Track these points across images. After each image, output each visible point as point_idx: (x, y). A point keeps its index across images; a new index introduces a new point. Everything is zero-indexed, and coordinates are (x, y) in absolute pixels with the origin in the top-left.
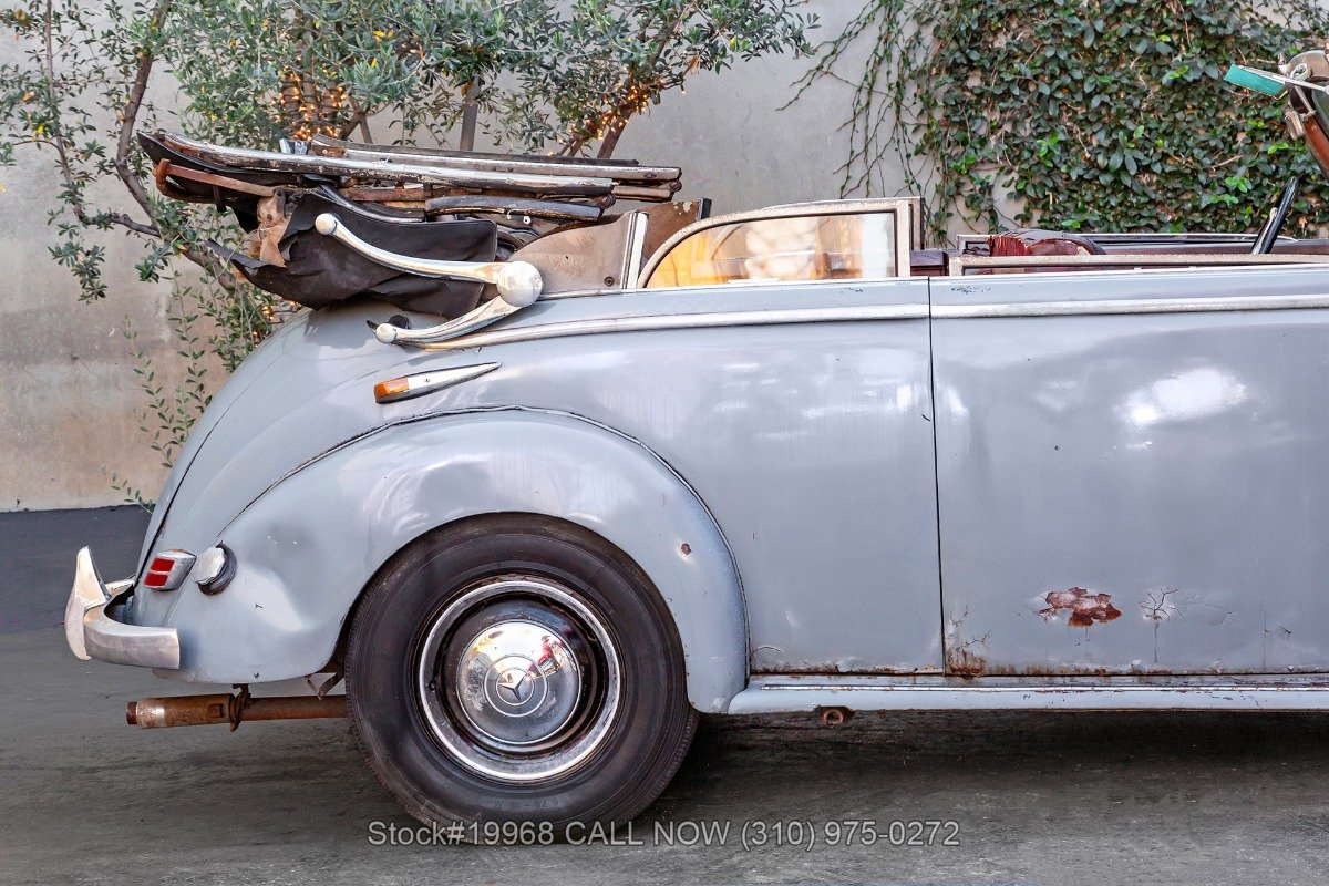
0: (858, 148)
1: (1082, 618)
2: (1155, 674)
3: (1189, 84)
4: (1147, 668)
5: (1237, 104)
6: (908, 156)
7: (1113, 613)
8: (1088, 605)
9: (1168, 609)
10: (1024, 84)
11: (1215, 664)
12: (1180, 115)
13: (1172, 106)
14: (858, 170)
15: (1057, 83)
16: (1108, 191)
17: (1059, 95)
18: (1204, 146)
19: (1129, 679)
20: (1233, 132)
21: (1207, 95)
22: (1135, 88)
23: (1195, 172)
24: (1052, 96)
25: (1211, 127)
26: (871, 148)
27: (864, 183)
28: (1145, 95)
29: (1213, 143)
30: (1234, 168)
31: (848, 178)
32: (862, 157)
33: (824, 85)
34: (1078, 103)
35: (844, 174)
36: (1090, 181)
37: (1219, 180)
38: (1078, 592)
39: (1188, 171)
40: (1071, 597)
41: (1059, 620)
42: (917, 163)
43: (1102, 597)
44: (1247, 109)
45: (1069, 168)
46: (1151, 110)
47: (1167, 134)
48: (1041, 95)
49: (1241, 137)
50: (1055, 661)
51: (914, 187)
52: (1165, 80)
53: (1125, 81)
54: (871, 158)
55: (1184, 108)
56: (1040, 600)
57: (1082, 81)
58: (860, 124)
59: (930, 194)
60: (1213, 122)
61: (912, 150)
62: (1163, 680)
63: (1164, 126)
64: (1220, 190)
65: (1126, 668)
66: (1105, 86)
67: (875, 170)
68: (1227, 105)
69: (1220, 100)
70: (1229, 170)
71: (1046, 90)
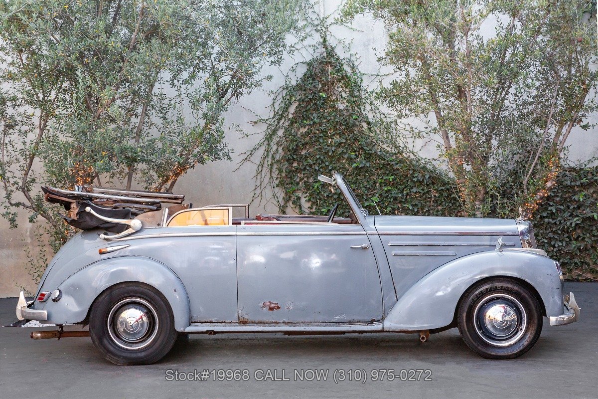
0: (258, 184)
1: (271, 309)
2: (289, 323)
3: (361, 168)
4: (287, 321)
5: (376, 174)
6: (274, 187)
7: (279, 308)
8: (273, 306)
9: (292, 307)
10: (310, 166)
11: (303, 320)
12: (358, 177)
13: (356, 174)
14: (258, 191)
15: (321, 166)
16: (337, 200)
17: (321, 170)
18: (365, 187)
19: (283, 324)
20: (375, 183)
21: (366, 172)
22: (345, 168)
23: (362, 195)
24: (319, 170)
25: (368, 181)
26: (262, 184)
27: (260, 195)
28: (348, 170)
29: (368, 186)
30: (375, 194)
31: (255, 194)
32: (259, 187)
33: (248, 164)
34: (327, 173)
35: (254, 192)
36: (331, 197)
37: (370, 198)
38: (271, 302)
39: (361, 195)
40: (269, 304)
41: (266, 309)
42: (277, 189)
43: (276, 304)
44: (379, 176)
45: (324, 193)
46: (350, 175)
47: (354, 183)
48: (316, 170)
49: (377, 184)
50: (265, 319)
51: (276, 197)
52: (353, 166)
53: (341, 166)
54: (262, 188)
55: (360, 175)
56: (261, 304)
57: (329, 166)
58: (259, 177)
59: (281, 199)
60: (369, 179)
61: (275, 186)
62: (290, 324)
63: (353, 180)
64: (370, 201)
65: (282, 321)
66: (335, 168)
67: (263, 192)
68: (373, 175)
69: (371, 173)
70: (373, 195)
71: (317, 168)
